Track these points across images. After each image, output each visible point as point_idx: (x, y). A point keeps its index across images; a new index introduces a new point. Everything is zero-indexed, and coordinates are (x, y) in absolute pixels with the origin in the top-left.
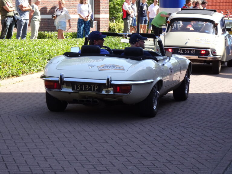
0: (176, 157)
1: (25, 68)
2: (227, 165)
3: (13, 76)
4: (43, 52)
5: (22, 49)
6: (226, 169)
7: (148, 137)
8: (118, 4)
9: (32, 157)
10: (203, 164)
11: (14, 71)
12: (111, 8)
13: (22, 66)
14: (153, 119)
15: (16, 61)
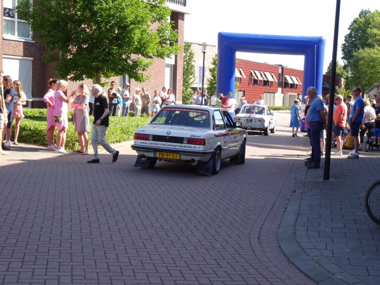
0: (232, 205)
1: (125, 136)
2: (268, 212)
3: (117, 142)
4: (138, 126)
5: (124, 124)
6: (268, 215)
7: (211, 190)
8: (188, 95)
9: (130, 203)
10: (251, 211)
11: (118, 139)
12: (183, 97)
13: (123, 135)
14: (217, 175)
15: (119, 132)
